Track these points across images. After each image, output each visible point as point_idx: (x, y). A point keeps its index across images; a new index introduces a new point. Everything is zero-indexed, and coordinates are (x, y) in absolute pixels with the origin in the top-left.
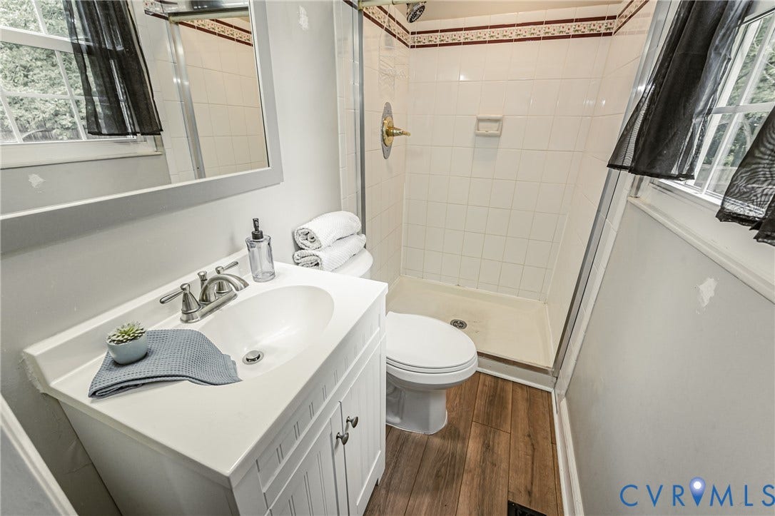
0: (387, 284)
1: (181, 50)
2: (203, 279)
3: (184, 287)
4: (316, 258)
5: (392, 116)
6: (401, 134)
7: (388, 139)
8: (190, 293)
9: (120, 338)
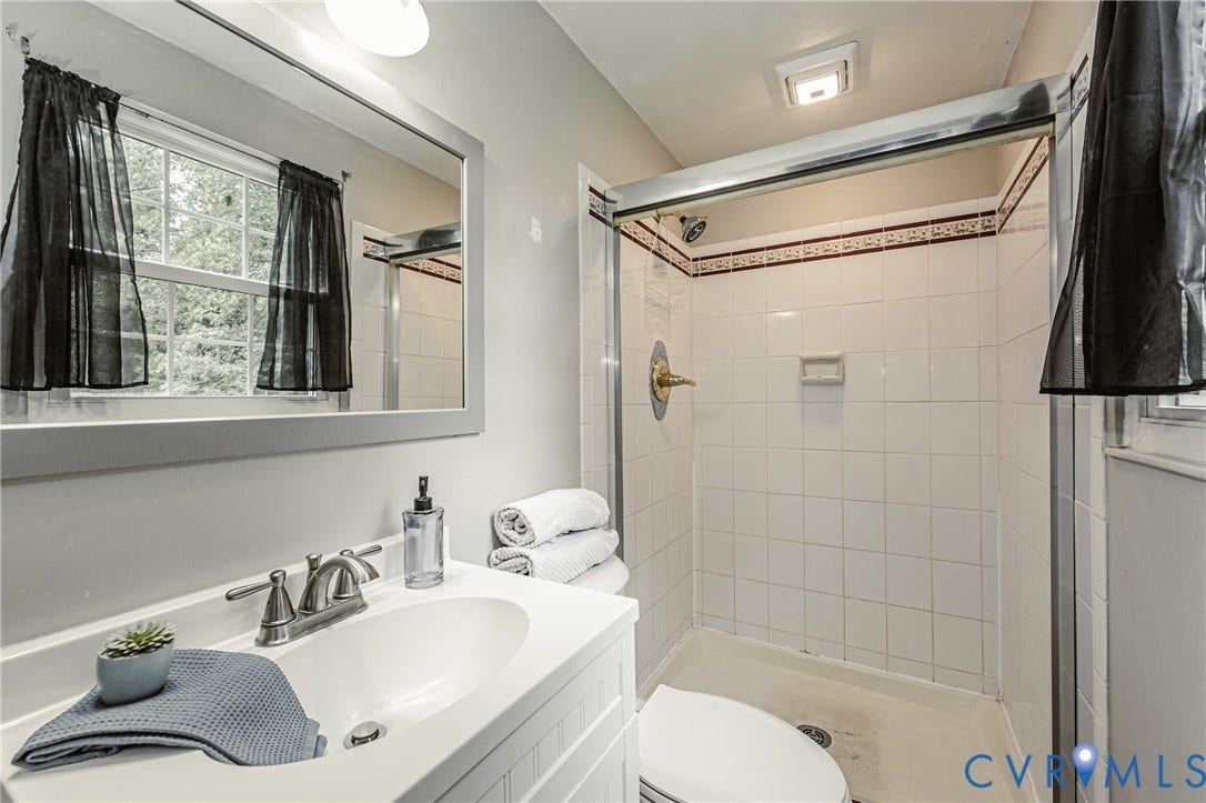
0: (635, 602)
1: (396, 305)
2: (313, 563)
3: (276, 575)
4: (524, 560)
5: (667, 360)
6: (683, 382)
7: (662, 392)
8: (283, 588)
9: (122, 647)
